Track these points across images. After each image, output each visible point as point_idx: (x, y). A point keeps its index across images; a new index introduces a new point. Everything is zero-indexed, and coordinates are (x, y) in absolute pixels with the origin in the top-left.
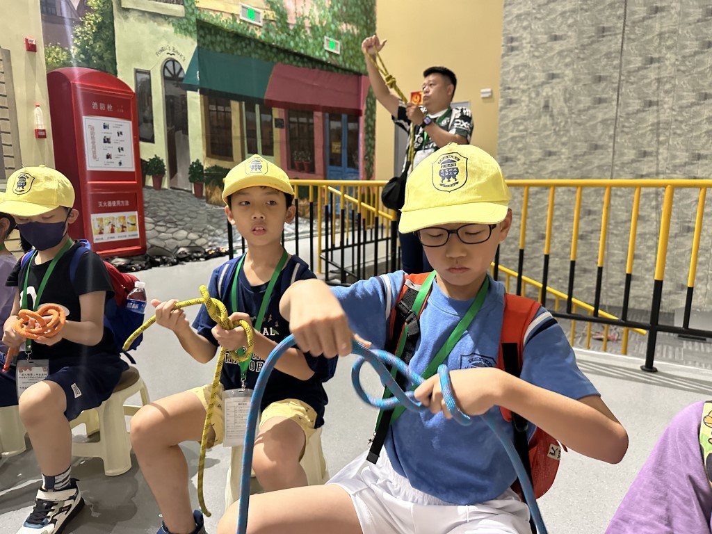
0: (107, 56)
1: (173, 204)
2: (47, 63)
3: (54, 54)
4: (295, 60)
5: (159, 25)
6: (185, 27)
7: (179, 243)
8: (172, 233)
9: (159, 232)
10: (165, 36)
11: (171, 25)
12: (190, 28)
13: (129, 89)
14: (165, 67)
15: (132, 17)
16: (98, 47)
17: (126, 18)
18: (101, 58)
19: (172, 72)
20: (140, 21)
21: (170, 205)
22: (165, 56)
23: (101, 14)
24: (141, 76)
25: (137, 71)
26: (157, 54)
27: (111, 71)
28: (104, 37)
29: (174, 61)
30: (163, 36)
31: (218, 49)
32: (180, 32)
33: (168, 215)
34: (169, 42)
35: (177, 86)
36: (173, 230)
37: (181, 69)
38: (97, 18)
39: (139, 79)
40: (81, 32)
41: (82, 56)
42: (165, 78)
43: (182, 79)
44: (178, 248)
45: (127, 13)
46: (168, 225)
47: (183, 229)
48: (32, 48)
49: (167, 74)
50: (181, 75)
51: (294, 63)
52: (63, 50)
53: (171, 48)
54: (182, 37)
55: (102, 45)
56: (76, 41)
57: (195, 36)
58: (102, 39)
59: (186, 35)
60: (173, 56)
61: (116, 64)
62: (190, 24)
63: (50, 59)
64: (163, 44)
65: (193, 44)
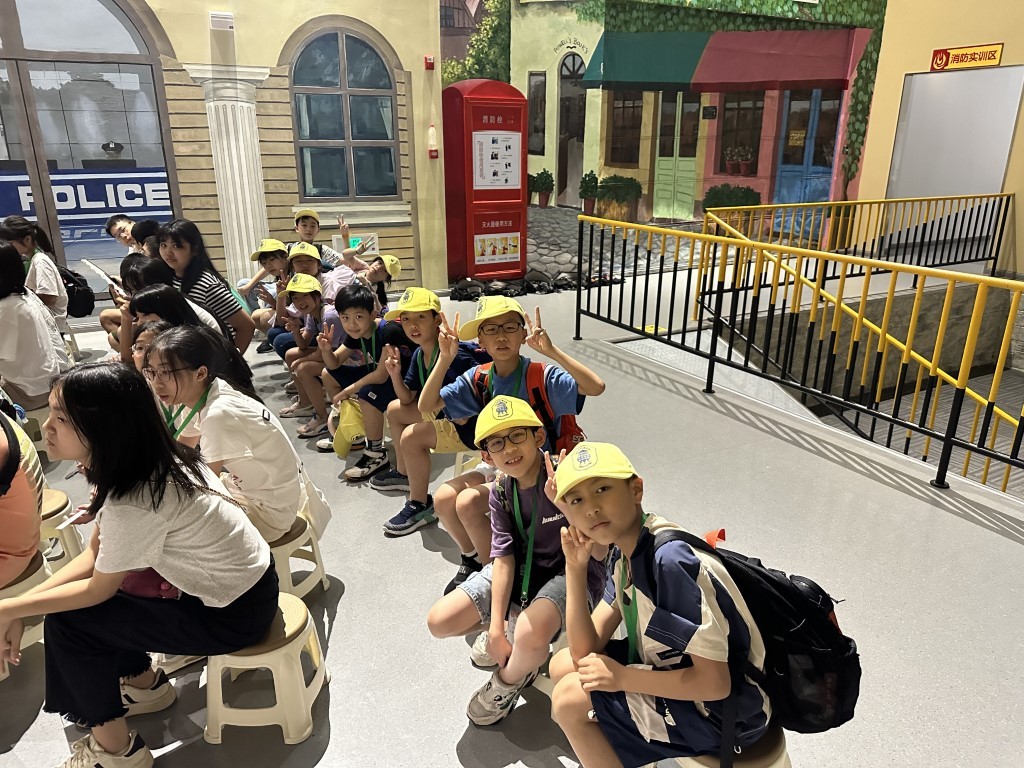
0: (501, 62)
1: (558, 223)
2: (443, 79)
3: (450, 69)
4: (744, 22)
5: (560, 15)
6: (591, 10)
7: (562, 268)
8: (555, 256)
9: (541, 255)
10: (567, 27)
11: (574, 12)
12: (598, 11)
13: (522, 96)
14: (563, 64)
15: (530, 13)
16: (493, 54)
17: (524, 15)
18: (495, 65)
19: (571, 69)
20: (539, 15)
21: (557, 226)
22: (565, 51)
23: (497, 16)
24: (535, 79)
25: (531, 74)
26: (555, 50)
27: (504, 78)
28: (499, 41)
29: (574, 55)
30: (564, 28)
31: (633, 29)
32: (585, 19)
33: (552, 236)
34: (570, 34)
35: (576, 85)
36: (555, 253)
37: (582, 63)
38: (493, 22)
39: (532, 84)
40: (477, 41)
41: (476, 67)
42: (562, 78)
43: (582, 76)
44: (560, 273)
45: (526, 9)
46: (551, 248)
47: (567, 252)
48: (430, 66)
49: (565, 72)
50: (581, 72)
51: (743, 27)
52: (459, 63)
53: (573, 41)
54: (586, 25)
55: (497, 50)
56: (471, 52)
57: (603, 19)
58: (498, 44)
59: (591, 21)
60: (574, 50)
61: (510, 70)
62: (597, 6)
63: (446, 75)
64: (564, 36)
65: (599, 30)
